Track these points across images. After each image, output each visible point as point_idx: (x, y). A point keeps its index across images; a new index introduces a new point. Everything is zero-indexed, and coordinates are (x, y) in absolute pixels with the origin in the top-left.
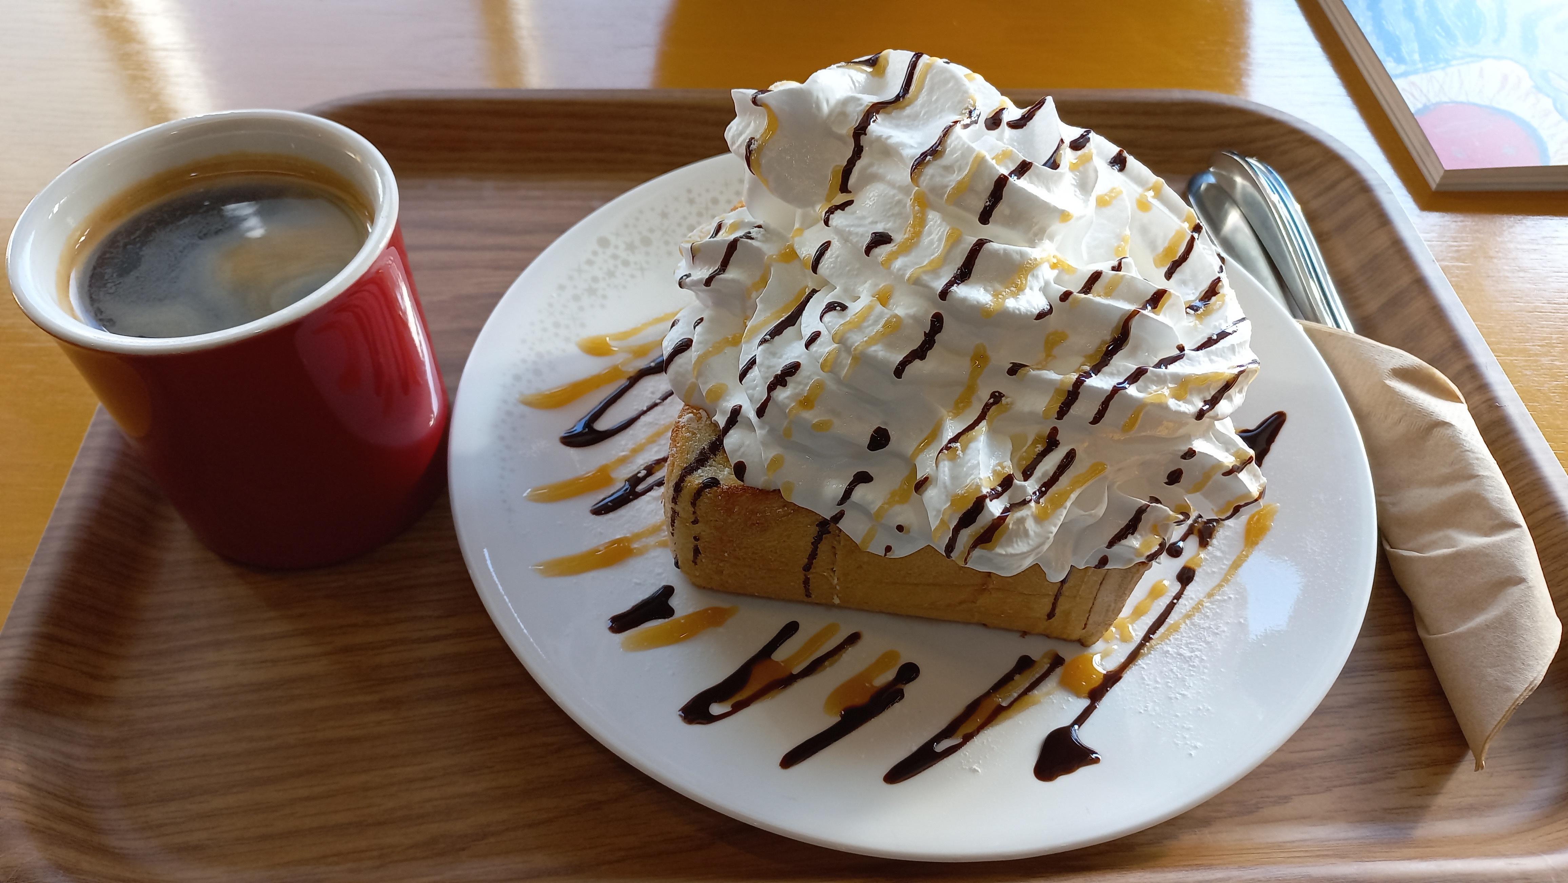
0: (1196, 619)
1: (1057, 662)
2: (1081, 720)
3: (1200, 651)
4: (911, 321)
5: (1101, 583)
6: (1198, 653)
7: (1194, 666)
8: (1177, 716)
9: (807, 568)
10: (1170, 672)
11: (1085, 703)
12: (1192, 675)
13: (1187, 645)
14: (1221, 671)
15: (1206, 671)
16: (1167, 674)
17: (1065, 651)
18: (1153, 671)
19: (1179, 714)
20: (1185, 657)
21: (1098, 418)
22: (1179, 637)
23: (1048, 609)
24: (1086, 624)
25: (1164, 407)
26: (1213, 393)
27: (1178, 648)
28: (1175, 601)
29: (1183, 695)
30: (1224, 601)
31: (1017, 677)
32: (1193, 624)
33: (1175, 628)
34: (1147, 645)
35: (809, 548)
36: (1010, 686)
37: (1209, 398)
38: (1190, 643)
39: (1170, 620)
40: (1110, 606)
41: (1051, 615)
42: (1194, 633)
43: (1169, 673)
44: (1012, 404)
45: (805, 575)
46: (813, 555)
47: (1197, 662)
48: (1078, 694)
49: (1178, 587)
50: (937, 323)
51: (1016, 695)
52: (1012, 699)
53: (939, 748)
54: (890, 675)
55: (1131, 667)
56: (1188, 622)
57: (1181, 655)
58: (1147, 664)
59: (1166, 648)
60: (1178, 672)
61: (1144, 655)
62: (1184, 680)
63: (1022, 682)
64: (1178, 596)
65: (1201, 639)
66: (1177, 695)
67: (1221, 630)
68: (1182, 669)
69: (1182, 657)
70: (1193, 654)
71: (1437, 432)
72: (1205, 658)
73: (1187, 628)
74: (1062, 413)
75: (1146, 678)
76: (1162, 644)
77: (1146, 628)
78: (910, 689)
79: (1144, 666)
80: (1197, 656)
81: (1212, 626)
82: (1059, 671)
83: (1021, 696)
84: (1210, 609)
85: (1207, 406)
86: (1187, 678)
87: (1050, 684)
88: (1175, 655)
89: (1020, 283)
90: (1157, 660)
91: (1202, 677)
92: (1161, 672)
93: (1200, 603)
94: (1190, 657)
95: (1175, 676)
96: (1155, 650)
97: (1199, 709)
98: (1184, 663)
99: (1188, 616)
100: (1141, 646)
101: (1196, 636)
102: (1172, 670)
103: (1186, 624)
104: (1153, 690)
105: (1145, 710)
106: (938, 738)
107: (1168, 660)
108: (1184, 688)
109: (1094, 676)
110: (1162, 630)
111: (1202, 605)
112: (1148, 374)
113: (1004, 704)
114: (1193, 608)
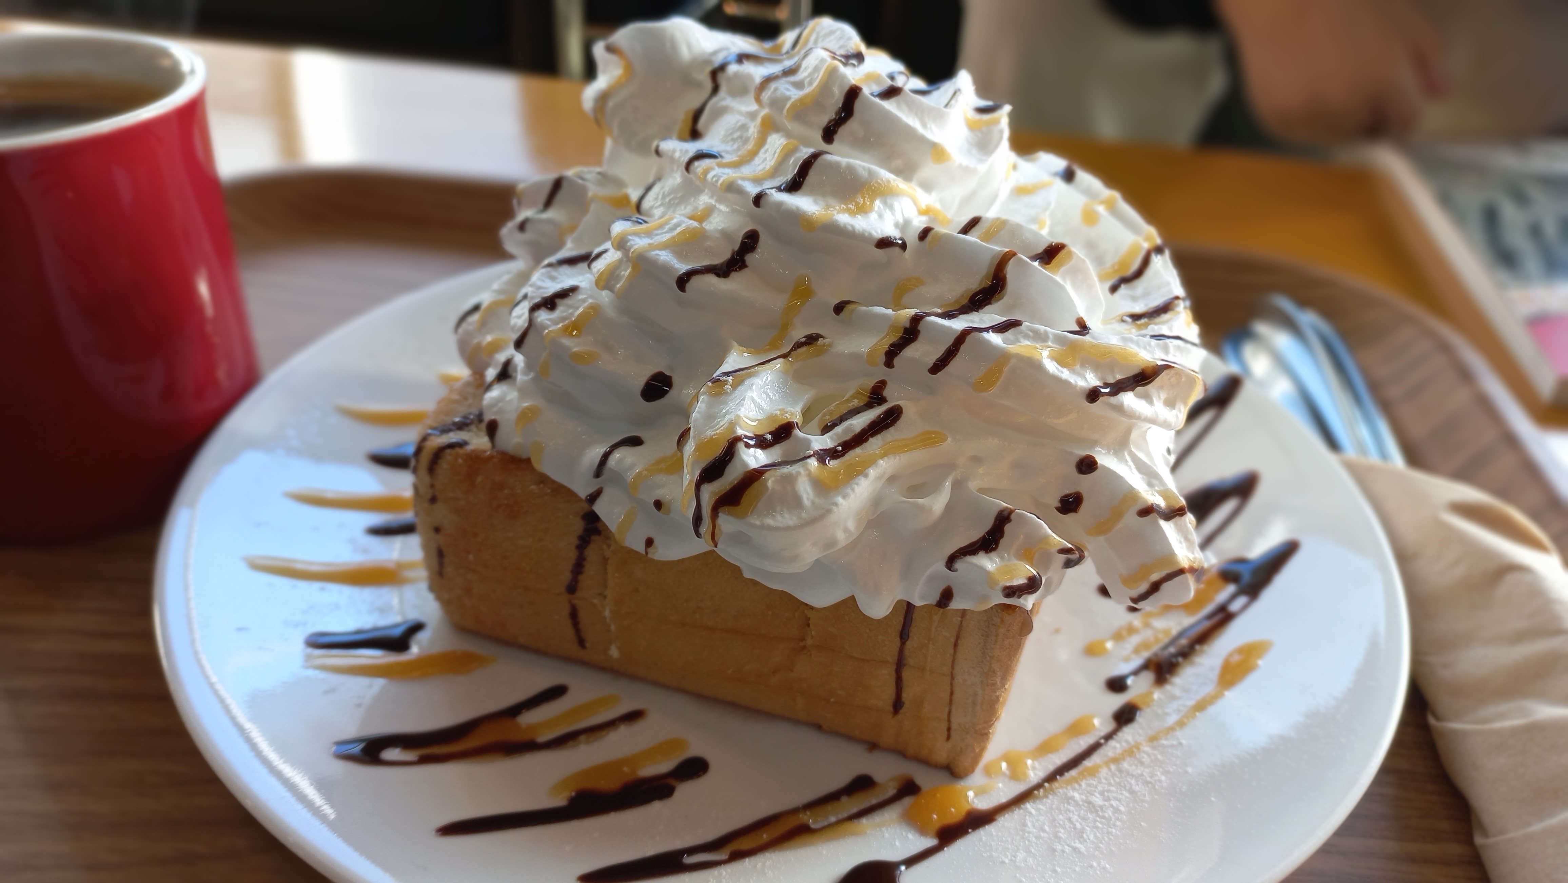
0: (1125, 765)
1: (909, 789)
2: (912, 861)
3: (1120, 801)
4: (717, 235)
5: (956, 645)
6: (1114, 803)
7: (1104, 817)
8: (1055, 871)
9: (572, 588)
10: (1066, 821)
11: (930, 842)
12: (1097, 828)
13: (1102, 793)
14: (1141, 825)
15: (1118, 823)
16: (1062, 823)
17: (922, 777)
18: (1042, 818)
19: (1059, 870)
20: (1094, 806)
21: (938, 367)
22: (1094, 783)
23: (890, 692)
24: (949, 729)
25: (1038, 367)
26: (1119, 377)
27: (1088, 795)
28: (1102, 741)
29: (1075, 849)
30: (1172, 746)
31: (844, 799)
32: (1120, 771)
33: (1093, 772)
34: (1045, 787)
35: (573, 555)
36: (829, 807)
37: (1111, 380)
38: (1108, 791)
39: (1088, 763)
40: (975, 695)
41: (898, 705)
42: (1117, 780)
43: (1064, 822)
44: (830, 345)
45: (570, 601)
46: (578, 567)
47: (1109, 812)
48: (922, 831)
49: (1110, 726)
50: (750, 241)
51: (833, 819)
52: (826, 823)
53: (688, 860)
54: (664, 766)
55: (1012, 811)
56: (1113, 767)
57: (1089, 803)
58: (1037, 809)
59: (1071, 793)
60: (1077, 821)
61: (1038, 798)
62: (1082, 831)
63: (851, 805)
64: (1109, 737)
65: (1125, 787)
66: (1066, 847)
67: (1157, 778)
68: (1084, 819)
69: (1091, 806)
70: (1106, 803)
71: (1511, 579)
72: (1122, 808)
73: (1109, 773)
74: (891, 354)
75: (1029, 824)
76: (1067, 789)
77: (1051, 768)
78: (685, 791)
79: (1033, 811)
80: (1112, 806)
81: (1144, 774)
82: (907, 801)
83: (839, 822)
84: (1148, 754)
85: (1107, 390)
86: (1088, 829)
87: (891, 814)
88: (1081, 803)
89: (862, 202)
90: (1054, 807)
91: (1110, 829)
92: (1054, 820)
93: (1137, 746)
94: (1101, 807)
95: (1072, 826)
96: (1055, 794)
97: (1092, 866)
98: (1091, 812)
99: (1116, 760)
100: (1039, 786)
101: (1119, 784)
102: (1070, 820)
103: (1109, 769)
104: (1034, 839)
105: (1011, 860)
106: (692, 850)
107: (1069, 807)
108: (1079, 840)
109: (953, 810)
110: (1073, 773)
111: (1138, 749)
112: (1023, 327)
113: (813, 826)
114: (1125, 751)
